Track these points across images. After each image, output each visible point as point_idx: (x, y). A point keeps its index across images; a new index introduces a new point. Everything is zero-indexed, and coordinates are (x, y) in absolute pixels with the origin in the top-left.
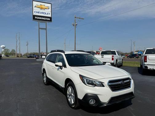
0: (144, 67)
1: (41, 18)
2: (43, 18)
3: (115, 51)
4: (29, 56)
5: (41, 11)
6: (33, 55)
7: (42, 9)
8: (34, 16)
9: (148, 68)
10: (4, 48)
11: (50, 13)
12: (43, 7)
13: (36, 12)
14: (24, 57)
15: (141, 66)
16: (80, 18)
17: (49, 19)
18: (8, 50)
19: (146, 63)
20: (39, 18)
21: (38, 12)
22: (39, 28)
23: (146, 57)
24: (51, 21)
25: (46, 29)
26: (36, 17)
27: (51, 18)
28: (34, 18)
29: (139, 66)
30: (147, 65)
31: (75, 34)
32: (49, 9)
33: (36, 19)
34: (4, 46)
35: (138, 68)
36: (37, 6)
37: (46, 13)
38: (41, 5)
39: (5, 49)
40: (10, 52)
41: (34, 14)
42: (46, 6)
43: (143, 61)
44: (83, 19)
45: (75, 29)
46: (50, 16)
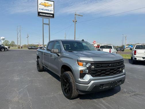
0: (134, 59)
1: (45, 15)
2: (47, 15)
3: (111, 46)
4: (30, 48)
5: (45, 8)
6: (34, 47)
7: (45, 6)
8: (39, 13)
9: (137, 59)
10: (3, 39)
11: (53, 10)
12: (47, 4)
13: (40, 9)
14: (25, 48)
15: (132, 58)
16: (79, 15)
17: (52, 16)
18: (8, 41)
19: (135, 56)
20: (43, 14)
21: (43, 9)
22: (43, 24)
23: (135, 52)
24: (53, 17)
25: (49, 24)
26: (40, 14)
27: (53, 15)
28: (39, 15)
29: (130, 58)
30: (136, 57)
31: (75, 29)
32: (52, 6)
33: (41, 15)
34: (4, 38)
35: (129, 59)
36: (42, 4)
37: (49, 10)
38: (45, 2)
39: (5, 41)
40: (9, 44)
41: (39, 11)
42: (49, 4)
43: (134, 54)
44: (82, 16)
45: (75, 25)
46: (52, 12)
